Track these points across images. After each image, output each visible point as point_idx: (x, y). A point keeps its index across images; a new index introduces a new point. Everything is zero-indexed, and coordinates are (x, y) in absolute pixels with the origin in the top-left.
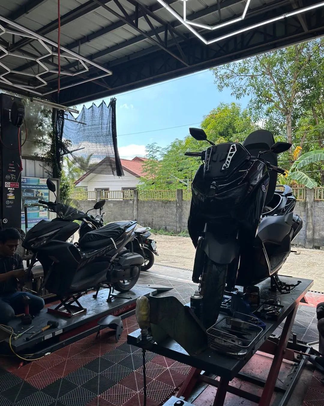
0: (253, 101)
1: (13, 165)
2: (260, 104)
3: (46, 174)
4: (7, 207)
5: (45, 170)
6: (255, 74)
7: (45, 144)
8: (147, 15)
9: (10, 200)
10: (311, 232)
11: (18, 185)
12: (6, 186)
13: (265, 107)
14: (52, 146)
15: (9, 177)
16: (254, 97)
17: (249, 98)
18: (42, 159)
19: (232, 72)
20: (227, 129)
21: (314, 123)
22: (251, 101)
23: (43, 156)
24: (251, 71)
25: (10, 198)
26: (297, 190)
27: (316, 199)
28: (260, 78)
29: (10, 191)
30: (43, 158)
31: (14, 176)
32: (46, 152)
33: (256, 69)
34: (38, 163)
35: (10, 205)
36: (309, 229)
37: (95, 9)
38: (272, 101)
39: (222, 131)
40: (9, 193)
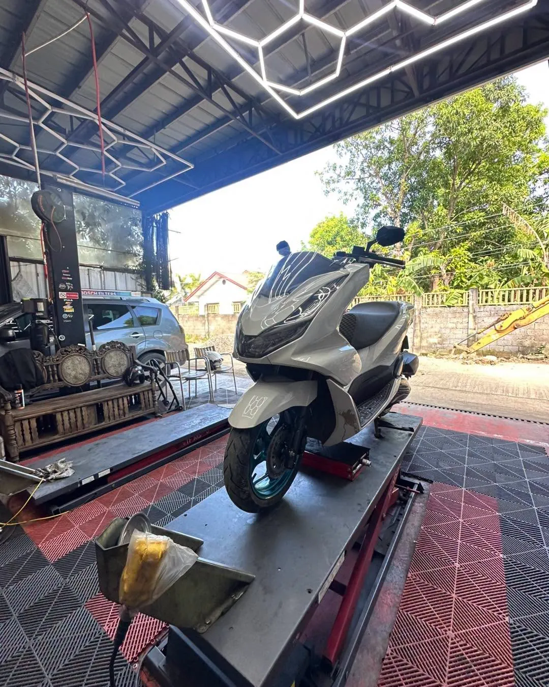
0: (361, 205)
1: (68, 271)
2: (367, 208)
3: (139, 288)
4: (64, 321)
5: (137, 283)
6: (362, 176)
7: (135, 255)
8: (225, 86)
9: (68, 313)
10: (419, 338)
11: (78, 296)
12: (60, 297)
13: (373, 212)
14: (144, 257)
15: (64, 286)
16: (361, 201)
17: (356, 203)
18: (133, 272)
19: (339, 176)
20: (335, 238)
21: (423, 227)
22: (358, 206)
23: (134, 268)
24: (358, 174)
25: (67, 311)
26: (405, 297)
27: (424, 306)
28: (367, 181)
29: (67, 303)
30: (134, 270)
31: (70, 285)
32: (137, 263)
33: (363, 170)
34: (129, 275)
35: (68, 319)
36: (417, 337)
37: (160, 79)
38: (380, 205)
39: (330, 240)
40: (66, 305)
